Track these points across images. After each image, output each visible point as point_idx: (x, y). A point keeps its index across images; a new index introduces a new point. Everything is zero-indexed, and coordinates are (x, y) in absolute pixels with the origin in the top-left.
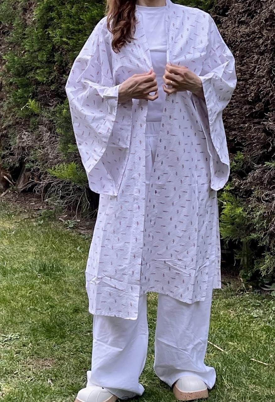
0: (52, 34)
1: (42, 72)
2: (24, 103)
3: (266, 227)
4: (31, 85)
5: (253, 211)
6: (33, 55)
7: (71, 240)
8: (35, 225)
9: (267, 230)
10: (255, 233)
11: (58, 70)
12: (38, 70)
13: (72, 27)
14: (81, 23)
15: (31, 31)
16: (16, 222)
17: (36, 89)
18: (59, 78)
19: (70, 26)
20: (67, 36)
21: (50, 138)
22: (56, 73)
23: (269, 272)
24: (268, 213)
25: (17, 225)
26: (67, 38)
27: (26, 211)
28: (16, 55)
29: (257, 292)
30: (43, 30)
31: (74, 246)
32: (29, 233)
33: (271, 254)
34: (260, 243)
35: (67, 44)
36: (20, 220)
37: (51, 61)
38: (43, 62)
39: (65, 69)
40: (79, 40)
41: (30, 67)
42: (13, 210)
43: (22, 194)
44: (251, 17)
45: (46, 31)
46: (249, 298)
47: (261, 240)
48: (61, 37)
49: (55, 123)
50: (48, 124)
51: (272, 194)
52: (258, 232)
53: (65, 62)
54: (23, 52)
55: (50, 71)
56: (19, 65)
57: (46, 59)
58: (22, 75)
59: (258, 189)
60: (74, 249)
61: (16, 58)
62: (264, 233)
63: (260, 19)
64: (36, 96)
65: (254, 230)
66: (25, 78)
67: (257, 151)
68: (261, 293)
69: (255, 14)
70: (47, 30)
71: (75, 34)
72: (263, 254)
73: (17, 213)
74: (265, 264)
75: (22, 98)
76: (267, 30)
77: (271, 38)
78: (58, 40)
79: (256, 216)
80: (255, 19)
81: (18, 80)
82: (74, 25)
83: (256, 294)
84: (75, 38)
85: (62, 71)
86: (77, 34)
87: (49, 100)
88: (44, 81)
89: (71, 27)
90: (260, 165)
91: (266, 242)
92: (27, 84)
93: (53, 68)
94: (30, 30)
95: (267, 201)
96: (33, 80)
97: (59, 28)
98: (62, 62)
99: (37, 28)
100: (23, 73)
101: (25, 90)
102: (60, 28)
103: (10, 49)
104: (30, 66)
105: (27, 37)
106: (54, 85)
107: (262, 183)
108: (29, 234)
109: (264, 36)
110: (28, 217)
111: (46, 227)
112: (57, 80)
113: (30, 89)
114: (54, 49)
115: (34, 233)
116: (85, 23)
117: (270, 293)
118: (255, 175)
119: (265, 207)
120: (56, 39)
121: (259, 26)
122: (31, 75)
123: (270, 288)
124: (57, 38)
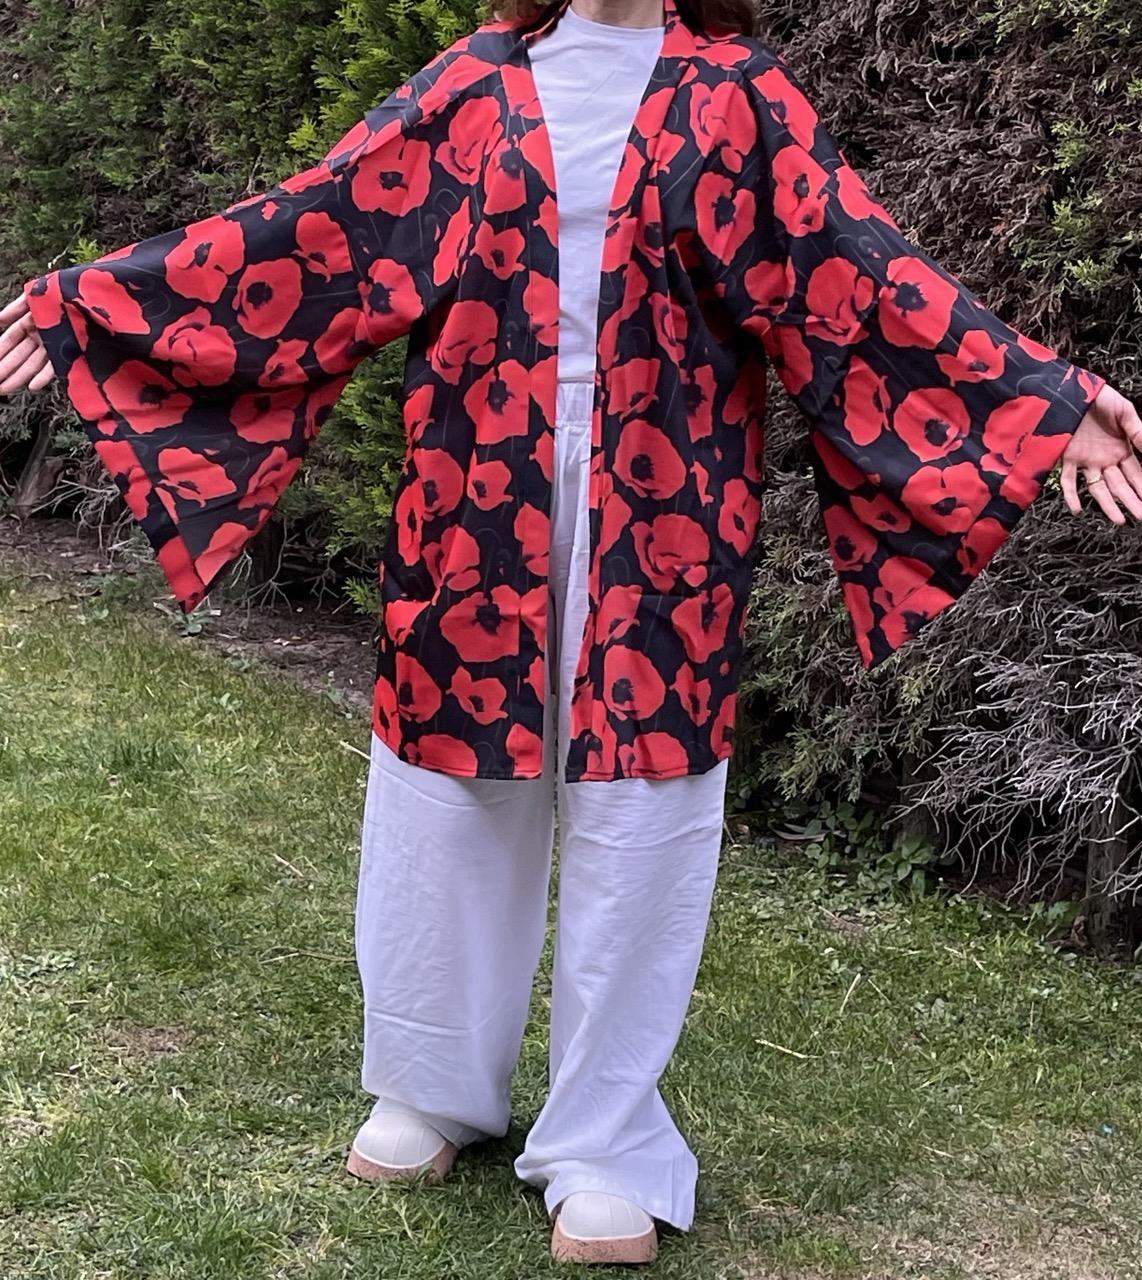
0: (157, 43)
1: (122, 155)
2: (58, 247)
3: (801, 657)
4: (81, 194)
5: (765, 609)
6: (93, 101)
7: (200, 672)
8: (83, 623)
9: (804, 664)
10: (767, 672)
11: (170, 153)
12: (105, 149)
13: (225, 26)
14: (252, 17)
15: (86, 29)
16: (23, 611)
17: (98, 206)
18: (172, 176)
19: (218, 23)
20: (207, 51)
22: (164, 162)
23: (803, 787)
24: (810, 615)
25: (29, 622)
26: (206, 57)
27: (49, 576)
28: (36, 98)
29: (765, 844)
30: (128, 29)
31: (210, 692)
32: (68, 645)
33: (814, 735)
34: (785, 703)
35: (204, 74)
36: (34, 606)
37: (152, 123)
38: (124, 126)
39: (193, 150)
40: (245, 68)
41: (81, 139)
42: (10, 573)
43: (34, 524)
44: (783, 37)
45: (140, 32)
46: (743, 862)
47: (787, 695)
48: (188, 54)
51: (823, 560)
52: (779, 669)
53: (194, 127)
54: (57, 90)
55: (148, 154)
56: (44, 131)
57: (137, 118)
58: (54, 160)
59: (784, 544)
60: (212, 702)
61: (37, 108)
62: (794, 672)
63: (811, 47)
64: (95, 227)
65: (766, 665)
66: (62, 170)
67: (785, 433)
68: (776, 849)
69: (795, 31)
70: (143, 28)
71: (231, 48)
72: (789, 735)
73: (24, 584)
74: (793, 764)
75: (52, 230)
76: (829, 78)
77: (843, 103)
78: (176, 64)
79: (775, 623)
80: (795, 44)
81: (43, 176)
82: (229, 18)
83: (763, 850)
84: (232, 59)
85: (183, 155)
86: (238, 48)
88: (127, 184)
89: (222, 24)
90: (793, 475)
91: (801, 699)
92: (66, 190)
93: (158, 145)
94: (85, 24)
95: (807, 580)
96: (87, 179)
97: (180, 26)
98: (184, 126)
99: (108, 21)
100: (55, 156)
101: (63, 208)
102: (185, 26)
103: (16, 76)
104: (82, 133)
105: (72, 46)
106: (156, 197)
107: (795, 527)
108: (68, 652)
109: (822, 95)
110: (59, 597)
111: (117, 631)
112: (168, 184)
113: (78, 205)
114: (163, 88)
115: (83, 648)
116: (264, 17)
117: (804, 849)
118: (777, 502)
119: (802, 598)
120: (172, 59)
121: (805, 67)
122: (82, 161)
123: (802, 833)
124: (172, 56)
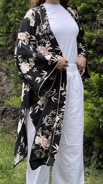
0: (9, 17)
1: (3, 39)
11: (12, 38)
18: (13, 42)
19: (21, 12)
20: (19, 17)
21: (7, 80)
22: (11, 40)
26: (19, 19)
30: (4, 14)
35: (18, 22)
37: (9, 32)
38: (3, 33)
45: (6, 15)
48: (15, 18)
49: (10, 70)
50: (5, 71)
55: (8, 38)
57: (6, 31)
85: (15, 38)
87: (7, 56)
88: (4, 44)
93: (10, 36)
102: (15, 13)
106: (10, 47)
112: (12, 44)
114: (11, 25)
120: (12, 19)
